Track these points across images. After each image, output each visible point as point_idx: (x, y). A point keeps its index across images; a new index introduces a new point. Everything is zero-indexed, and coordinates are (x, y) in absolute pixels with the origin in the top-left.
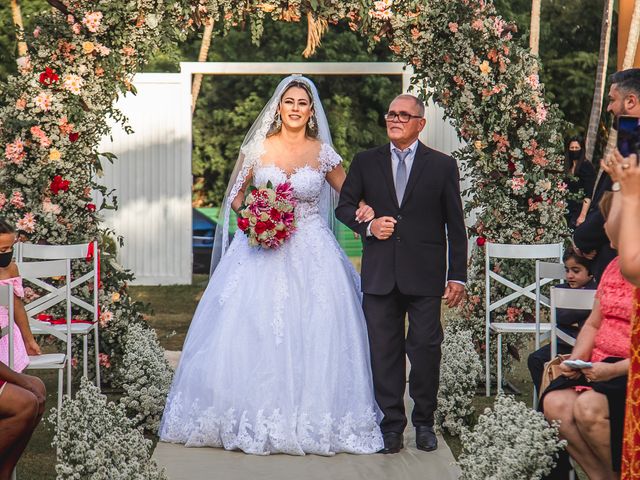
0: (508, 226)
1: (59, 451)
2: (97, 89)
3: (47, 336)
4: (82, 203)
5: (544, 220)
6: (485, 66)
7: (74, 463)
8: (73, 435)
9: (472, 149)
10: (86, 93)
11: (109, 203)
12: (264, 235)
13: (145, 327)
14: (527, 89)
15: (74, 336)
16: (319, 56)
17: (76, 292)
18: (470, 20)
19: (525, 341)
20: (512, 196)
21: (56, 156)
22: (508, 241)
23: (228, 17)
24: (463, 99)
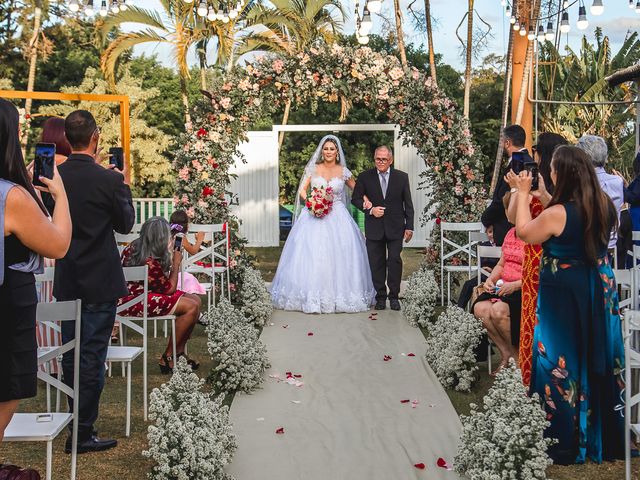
0: (453, 213)
1: (209, 335)
2: (228, 139)
3: (202, 274)
4: (220, 201)
5: (473, 210)
6: (440, 124)
7: (217, 341)
8: (216, 327)
9: (433, 170)
10: (221, 141)
11: (234, 201)
12: (318, 211)
13: (254, 269)
14: (463, 137)
15: (216, 274)
16: (348, 121)
17: (217, 250)
18: (431, 100)
19: (463, 276)
20: (456, 196)
21: (205, 176)
22: (453, 221)
23: (299, 99)
24: (428, 143)
